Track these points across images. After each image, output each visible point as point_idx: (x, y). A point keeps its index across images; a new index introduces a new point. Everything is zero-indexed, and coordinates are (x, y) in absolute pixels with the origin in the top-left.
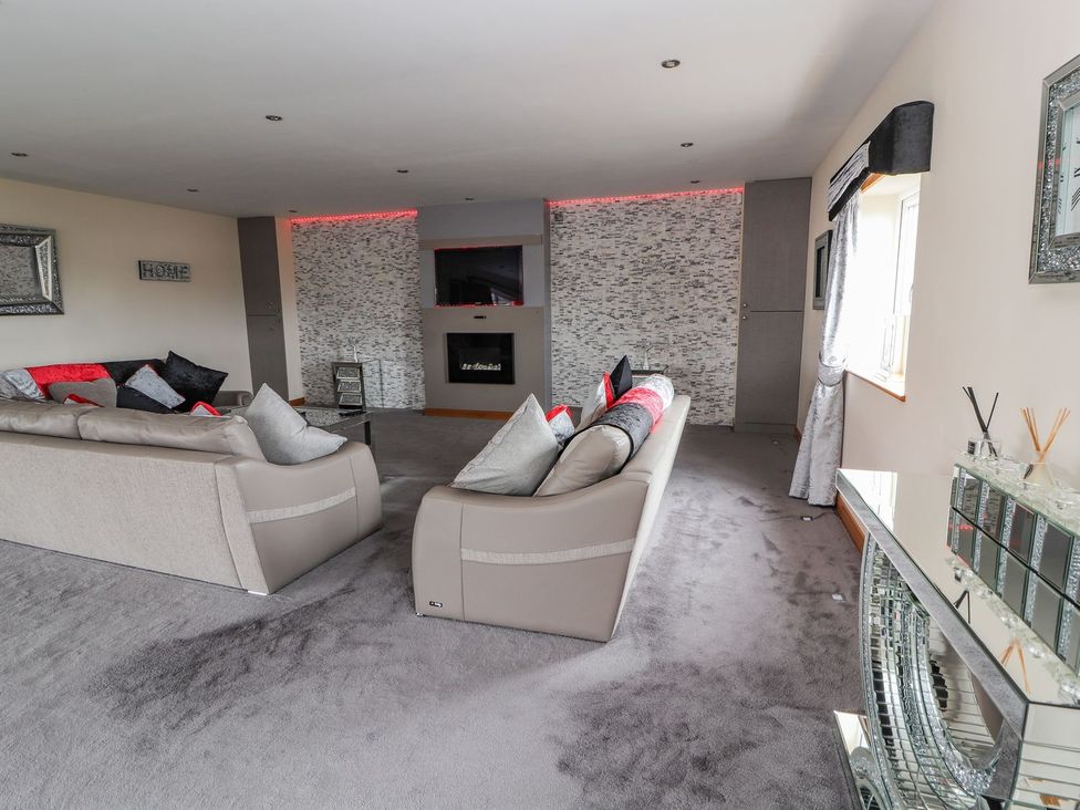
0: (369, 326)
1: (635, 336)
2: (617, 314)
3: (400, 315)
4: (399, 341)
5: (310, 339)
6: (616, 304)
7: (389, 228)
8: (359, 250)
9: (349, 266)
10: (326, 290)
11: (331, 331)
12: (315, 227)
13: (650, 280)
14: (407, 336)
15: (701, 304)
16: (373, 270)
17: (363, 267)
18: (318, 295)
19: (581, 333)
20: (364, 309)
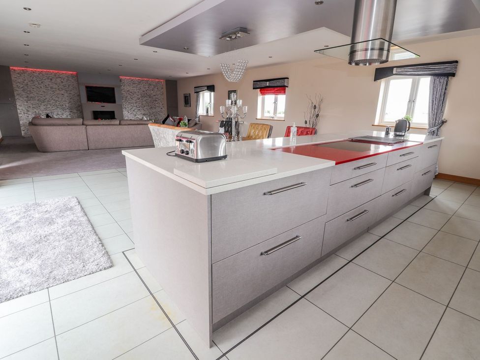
0: (54, 108)
1: (143, 112)
2: (138, 106)
3: (67, 105)
4: (68, 114)
5: (24, 113)
6: (137, 104)
7: (60, 76)
8: (47, 82)
9: (42, 87)
10: (32, 95)
11: (35, 110)
12: (24, 72)
13: (145, 99)
14: (71, 112)
15: (157, 105)
16: (54, 90)
17: (49, 88)
18: (27, 97)
19: (129, 111)
20: (51, 103)
